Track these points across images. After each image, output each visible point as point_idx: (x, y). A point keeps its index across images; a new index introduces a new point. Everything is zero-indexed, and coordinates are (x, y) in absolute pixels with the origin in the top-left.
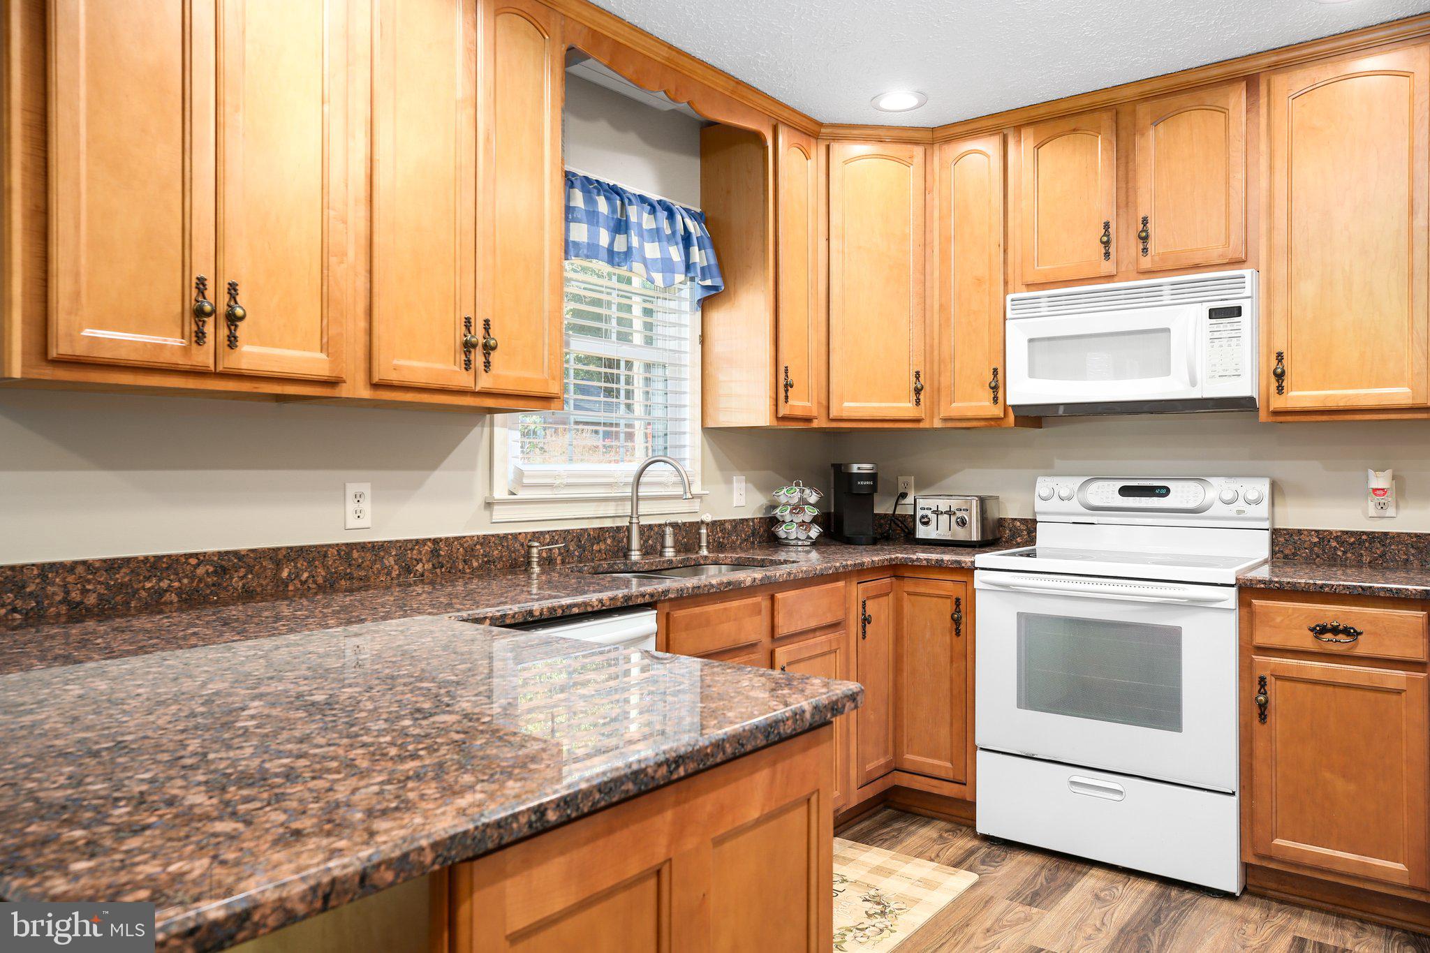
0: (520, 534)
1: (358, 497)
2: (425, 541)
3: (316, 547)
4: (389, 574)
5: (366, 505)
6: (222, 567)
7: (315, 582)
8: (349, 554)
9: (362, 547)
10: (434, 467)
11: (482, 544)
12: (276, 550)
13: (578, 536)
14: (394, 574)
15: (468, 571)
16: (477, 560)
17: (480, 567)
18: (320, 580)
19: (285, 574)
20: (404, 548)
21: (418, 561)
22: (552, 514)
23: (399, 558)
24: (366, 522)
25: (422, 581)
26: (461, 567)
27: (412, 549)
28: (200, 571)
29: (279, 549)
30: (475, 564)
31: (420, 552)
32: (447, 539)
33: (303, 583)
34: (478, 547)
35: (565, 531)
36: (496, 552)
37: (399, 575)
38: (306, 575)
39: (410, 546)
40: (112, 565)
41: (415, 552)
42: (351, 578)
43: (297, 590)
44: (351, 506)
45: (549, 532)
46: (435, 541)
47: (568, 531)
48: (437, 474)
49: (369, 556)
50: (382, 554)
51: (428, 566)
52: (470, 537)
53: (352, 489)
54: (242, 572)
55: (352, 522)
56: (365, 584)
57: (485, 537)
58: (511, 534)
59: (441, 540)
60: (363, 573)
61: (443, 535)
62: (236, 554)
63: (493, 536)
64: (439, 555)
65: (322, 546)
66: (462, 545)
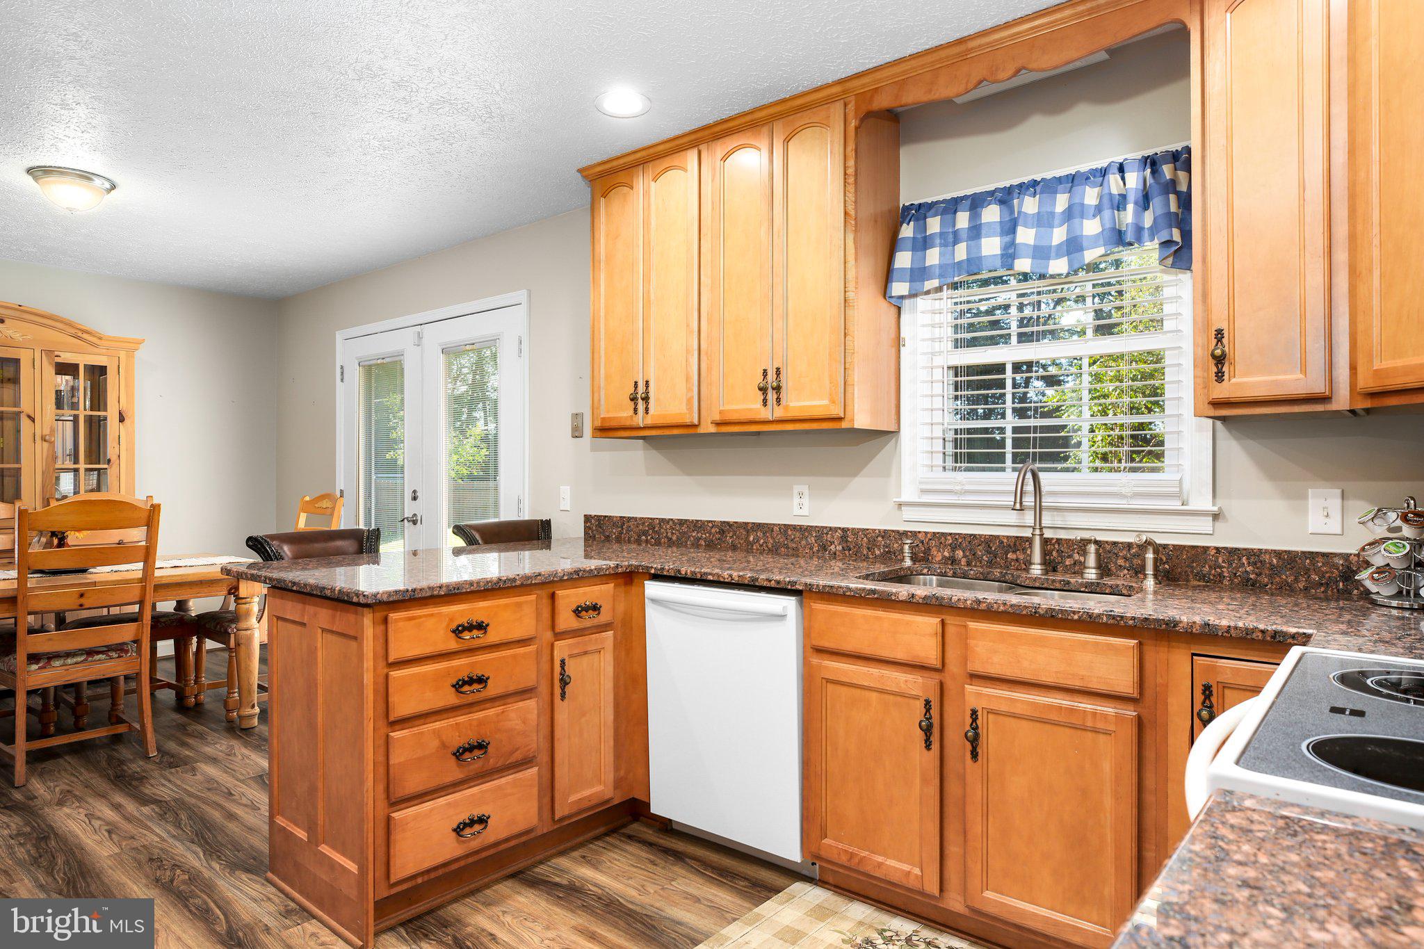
0: (919, 532)
1: (801, 495)
2: (836, 529)
3: (767, 524)
4: (811, 549)
5: (806, 501)
6: (722, 530)
7: (767, 546)
8: (786, 531)
9: (794, 528)
10: (855, 475)
11: (883, 537)
12: (747, 524)
13: (988, 541)
14: (815, 549)
15: (871, 556)
16: (879, 549)
17: (882, 555)
18: (770, 546)
19: (751, 539)
20: (821, 532)
21: (832, 543)
22: (946, 518)
23: (818, 538)
24: (805, 511)
25: (835, 558)
26: (865, 552)
27: (827, 534)
28: (713, 530)
29: (748, 523)
30: (877, 552)
31: (833, 537)
32: (853, 529)
33: (761, 546)
34: (880, 539)
35: (971, 535)
36: (896, 545)
37: (818, 551)
38: (762, 541)
39: (825, 531)
40: (682, 522)
41: (829, 536)
42: (788, 548)
43: (758, 550)
44: (796, 500)
45: (951, 534)
46: (844, 530)
47: (975, 536)
48: (857, 479)
49: (798, 534)
50: (806, 534)
51: (839, 548)
52: (872, 530)
53: (797, 489)
54: (731, 534)
55: (797, 511)
56: (795, 553)
57: (885, 531)
58: (911, 532)
59: (848, 529)
60: (794, 545)
61: (850, 526)
62: (728, 523)
63: (893, 531)
64: (847, 541)
65: (770, 524)
66: (866, 536)
